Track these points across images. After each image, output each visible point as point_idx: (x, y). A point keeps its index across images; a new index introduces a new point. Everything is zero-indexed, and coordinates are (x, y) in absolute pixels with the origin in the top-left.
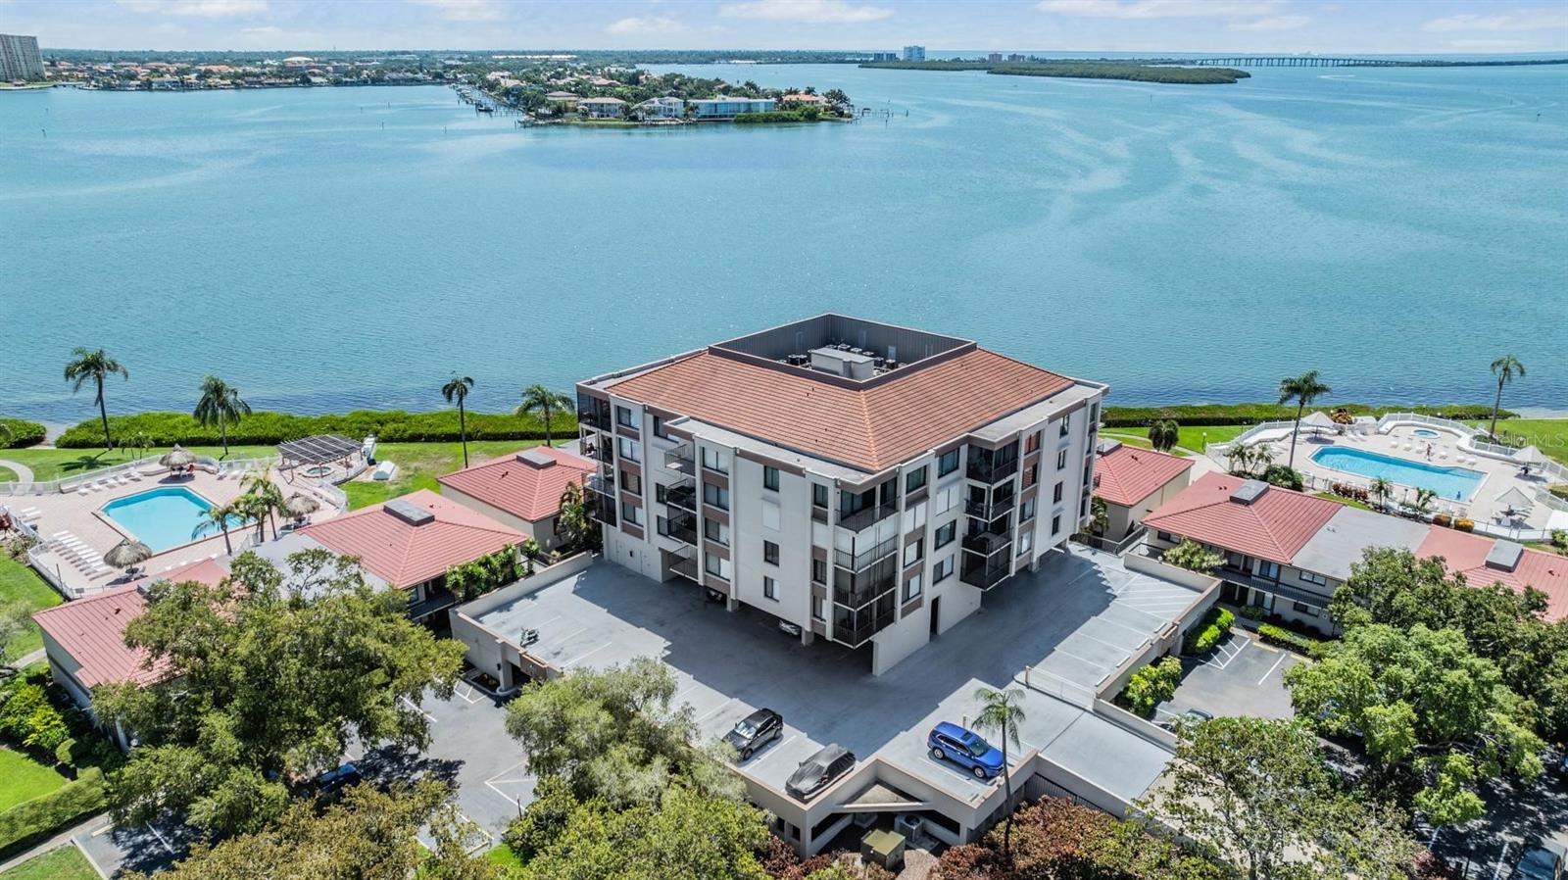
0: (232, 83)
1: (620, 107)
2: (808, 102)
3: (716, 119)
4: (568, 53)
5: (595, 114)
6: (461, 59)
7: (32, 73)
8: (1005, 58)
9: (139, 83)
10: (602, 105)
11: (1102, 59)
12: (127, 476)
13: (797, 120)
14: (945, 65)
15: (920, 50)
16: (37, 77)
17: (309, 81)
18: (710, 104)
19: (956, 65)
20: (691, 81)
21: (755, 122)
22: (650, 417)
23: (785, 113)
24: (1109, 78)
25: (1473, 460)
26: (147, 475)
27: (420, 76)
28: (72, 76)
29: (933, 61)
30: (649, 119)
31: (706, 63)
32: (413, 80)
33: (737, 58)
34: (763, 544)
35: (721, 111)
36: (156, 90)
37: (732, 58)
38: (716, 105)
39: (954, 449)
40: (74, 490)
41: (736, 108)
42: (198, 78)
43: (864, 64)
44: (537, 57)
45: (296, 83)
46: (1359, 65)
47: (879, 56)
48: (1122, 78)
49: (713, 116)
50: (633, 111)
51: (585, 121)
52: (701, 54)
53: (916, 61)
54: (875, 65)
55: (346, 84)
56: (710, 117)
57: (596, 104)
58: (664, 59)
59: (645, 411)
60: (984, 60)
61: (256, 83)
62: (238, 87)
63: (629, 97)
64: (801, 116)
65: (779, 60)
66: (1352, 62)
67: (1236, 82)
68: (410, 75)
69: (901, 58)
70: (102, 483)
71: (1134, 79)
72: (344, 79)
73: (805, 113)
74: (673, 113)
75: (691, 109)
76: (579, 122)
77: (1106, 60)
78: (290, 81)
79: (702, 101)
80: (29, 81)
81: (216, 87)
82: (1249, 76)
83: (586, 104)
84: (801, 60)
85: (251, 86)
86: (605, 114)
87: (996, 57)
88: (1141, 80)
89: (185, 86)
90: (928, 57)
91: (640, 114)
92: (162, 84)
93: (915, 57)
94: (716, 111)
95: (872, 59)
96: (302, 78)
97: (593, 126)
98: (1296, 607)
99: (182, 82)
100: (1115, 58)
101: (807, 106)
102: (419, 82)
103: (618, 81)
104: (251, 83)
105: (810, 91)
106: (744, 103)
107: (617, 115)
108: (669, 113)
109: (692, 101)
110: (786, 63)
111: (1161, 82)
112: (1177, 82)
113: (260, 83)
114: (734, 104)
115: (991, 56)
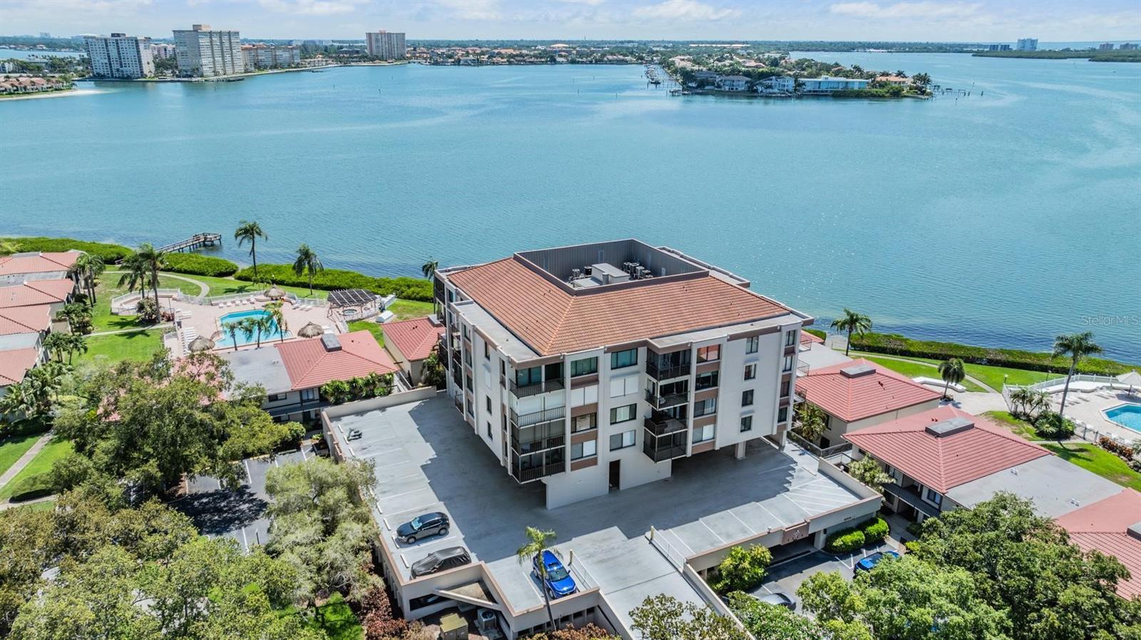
0: (508, 61)
2: (896, 82)
3: (818, 94)
4: (743, 43)
5: (727, 87)
6: (664, 47)
7: (400, 55)
9: (453, 60)
10: (733, 81)
12: (248, 300)
14: (1055, 55)
15: (1033, 42)
16: (402, 58)
17: (555, 60)
18: (816, 82)
19: (1066, 54)
20: (816, 64)
21: (851, 96)
23: (875, 90)
26: (257, 300)
27: (628, 58)
28: (420, 57)
29: (1043, 51)
30: (764, 92)
31: (847, 51)
32: (623, 60)
33: (873, 47)
34: (486, 397)
35: (823, 87)
36: (462, 65)
37: (869, 48)
38: (820, 83)
39: (633, 348)
40: (217, 304)
41: (836, 86)
42: (489, 58)
43: (979, 54)
44: (719, 46)
45: (546, 62)
47: (994, 47)
49: (816, 91)
50: (755, 85)
52: (844, 44)
53: (1029, 51)
54: (988, 54)
55: (578, 63)
56: (814, 91)
57: (729, 80)
58: (814, 48)
59: (457, 294)
60: (1093, 50)
61: (521, 61)
62: (510, 63)
64: (887, 93)
65: (907, 49)
68: (621, 57)
69: (1015, 49)
70: (233, 302)
72: (577, 60)
73: (891, 91)
74: (786, 88)
75: (799, 85)
78: (543, 60)
79: (809, 79)
80: (396, 60)
81: (497, 64)
83: (721, 81)
85: (519, 63)
87: (1108, 46)
89: (479, 63)
90: (1039, 48)
91: (759, 88)
92: (466, 61)
93: (1028, 47)
94: (819, 88)
95: (988, 49)
96: (550, 58)
99: (478, 60)
101: (893, 85)
102: (626, 62)
103: (764, 63)
104: (519, 61)
105: (900, 74)
106: (842, 82)
108: (782, 87)
109: (801, 80)
113: (524, 61)
114: (834, 82)
115: (1104, 45)
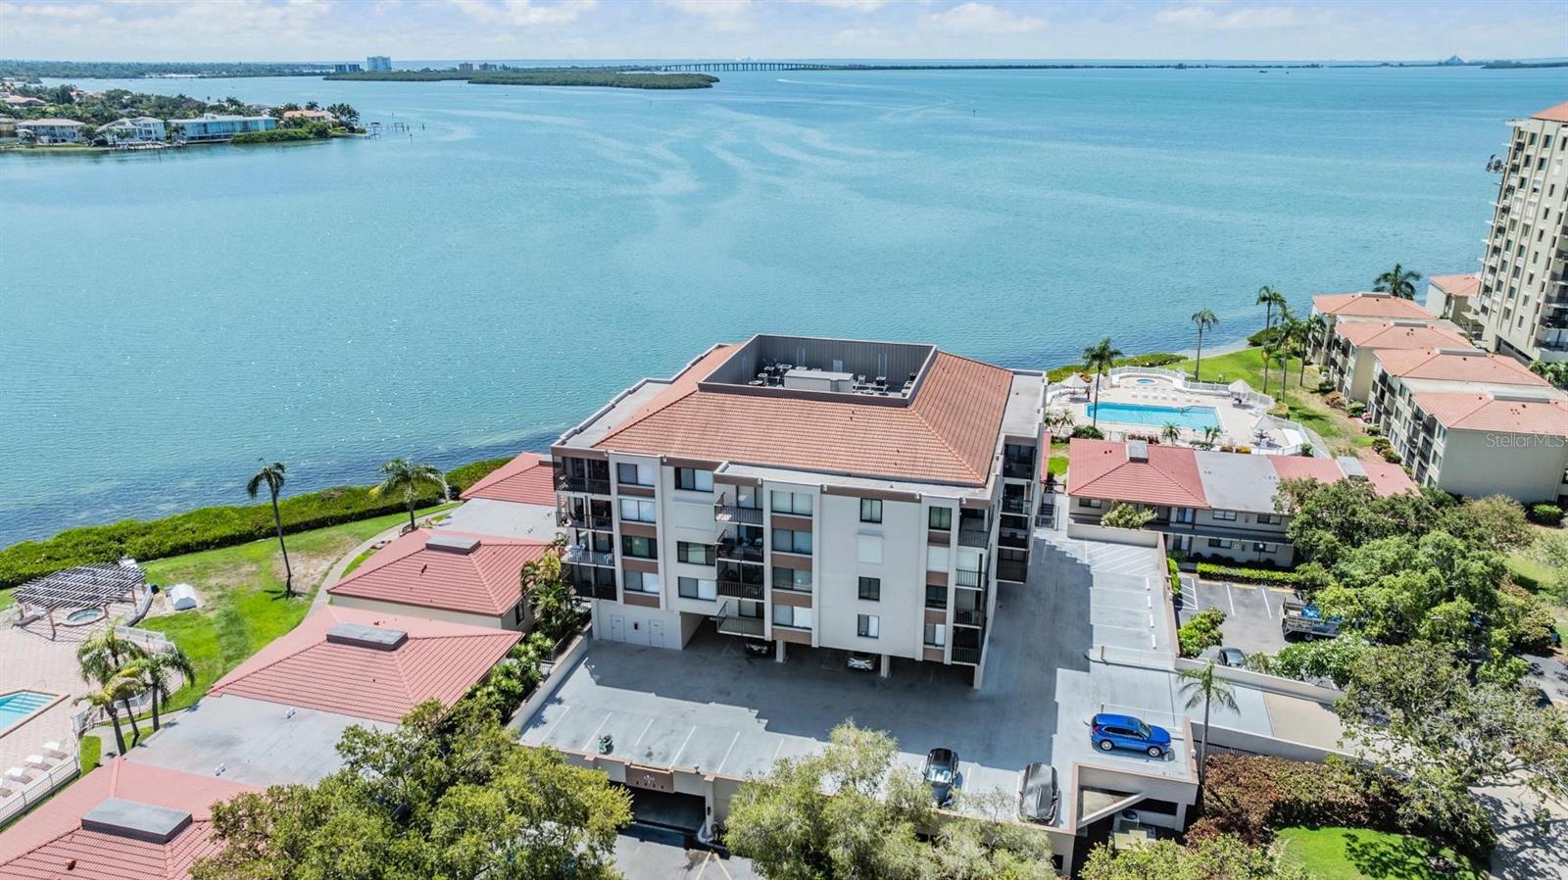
1: (80, 131)
2: (313, 118)
3: (207, 140)
5: (45, 139)
8: (476, 67)
10: (52, 128)
11: (573, 67)
13: (306, 138)
15: (386, 61)
18: (198, 125)
19: (427, 75)
21: (257, 142)
22: (670, 470)
23: (291, 131)
24: (593, 85)
25: (1197, 398)
29: (401, 72)
30: (124, 143)
31: (135, 77)
33: (171, 72)
34: (858, 579)
35: (211, 131)
38: (205, 125)
41: (230, 128)
43: (328, 77)
46: (800, 69)
47: (340, 68)
48: (606, 85)
49: (204, 138)
50: (100, 134)
51: (33, 147)
53: (382, 72)
54: (342, 77)
56: (200, 138)
57: (43, 127)
59: (662, 463)
60: (455, 70)
63: (87, 118)
64: (310, 133)
65: (225, 73)
66: (794, 67)
67: (711, 87)
69: (366, 70)
71: (618, 86)
73: (314, 130)
74: (153, 136)
75: (176, 130)
76: (23, 148)
77: (577, 68)
79: (187, 121)
82: (718, 81)
83: (28, 127)
84: (251, 74)
86: (59, 139)
87: (467, 66)
88: (625, 87)
90: (395, 68)
91: (109, 138)
93: (381, 67)
94: (206, 132)
95: (334, 71)
97: (44, 153)
98: (1212, 544)
100: (585, 66)
105: (312, 107)
106: (240, 122)
107: (76, 139)
108: (147, 135)
109: (174, 122)
110: (235, 77)
111: (645, 88)
112: (660, 88)
114: (226, 123)
115: (462, 66)
